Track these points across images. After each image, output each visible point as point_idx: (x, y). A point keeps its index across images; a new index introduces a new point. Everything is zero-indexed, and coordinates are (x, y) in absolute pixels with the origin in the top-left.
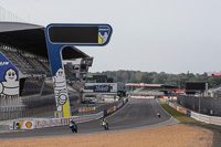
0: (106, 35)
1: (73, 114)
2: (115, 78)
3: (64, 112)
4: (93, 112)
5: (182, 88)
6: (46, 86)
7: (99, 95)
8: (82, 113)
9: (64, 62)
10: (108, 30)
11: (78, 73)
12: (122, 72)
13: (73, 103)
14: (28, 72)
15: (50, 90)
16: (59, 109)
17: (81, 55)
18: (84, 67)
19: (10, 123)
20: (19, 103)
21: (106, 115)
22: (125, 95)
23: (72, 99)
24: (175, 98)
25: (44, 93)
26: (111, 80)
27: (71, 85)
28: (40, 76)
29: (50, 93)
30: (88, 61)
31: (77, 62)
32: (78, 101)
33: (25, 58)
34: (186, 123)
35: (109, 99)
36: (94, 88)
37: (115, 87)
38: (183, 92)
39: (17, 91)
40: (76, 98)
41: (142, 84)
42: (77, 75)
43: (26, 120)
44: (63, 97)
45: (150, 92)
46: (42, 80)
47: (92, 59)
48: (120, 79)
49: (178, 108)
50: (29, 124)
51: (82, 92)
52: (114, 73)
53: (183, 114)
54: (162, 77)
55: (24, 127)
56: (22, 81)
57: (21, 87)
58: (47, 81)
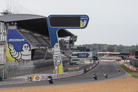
0: (85, 22)
1: (65, 71)
2: (91, 49)
3: (59, 70)
4: (77, 70)
5: (133, 55)
6: (48, 54)
7: (81, 59)
8: (71, 71)
9: (59, 39)
10: (86, 18)
11: (68, 46)
12: (95, 45)
13: (65, 64)
14: (37, 46)
15: (50, 56)
16: (56, 68)
17: (70, 34)
18: (71, 42)
19: (26, 77)
20: (31, 65)
21: (85, 72)
22: (97, 59)
23: (64, 62)
24: (128, 61)
25: (47, 58)
26: (88, 50)
27: (63, 53)
28: (44, 48)
29: (50, 58)
30: (74, 38)
31: (67, 39)
32: (68, 63)
33: (35, 37)
34: (135, 77)
35: (87, 62)
36: (78, 55)
37: (91, 54)
38: (133, 57)
39: (30, 57)
40: (67, 62)
41: (108, 53)
42: (68, 47)
43: (35, 75)
44: (59, 61)
45: (113, 58)
46: (45, 50)
47: (76, 37)
48: (94, 50)
49: (130, 67)
50: (37, 78)
51: (70, 58)
52: (90, 46)
53: (134, 71)
54: (121, 48)
55: (34, 80)
56: (33, 51)
57: (32, 55)
58: (49, 51)
